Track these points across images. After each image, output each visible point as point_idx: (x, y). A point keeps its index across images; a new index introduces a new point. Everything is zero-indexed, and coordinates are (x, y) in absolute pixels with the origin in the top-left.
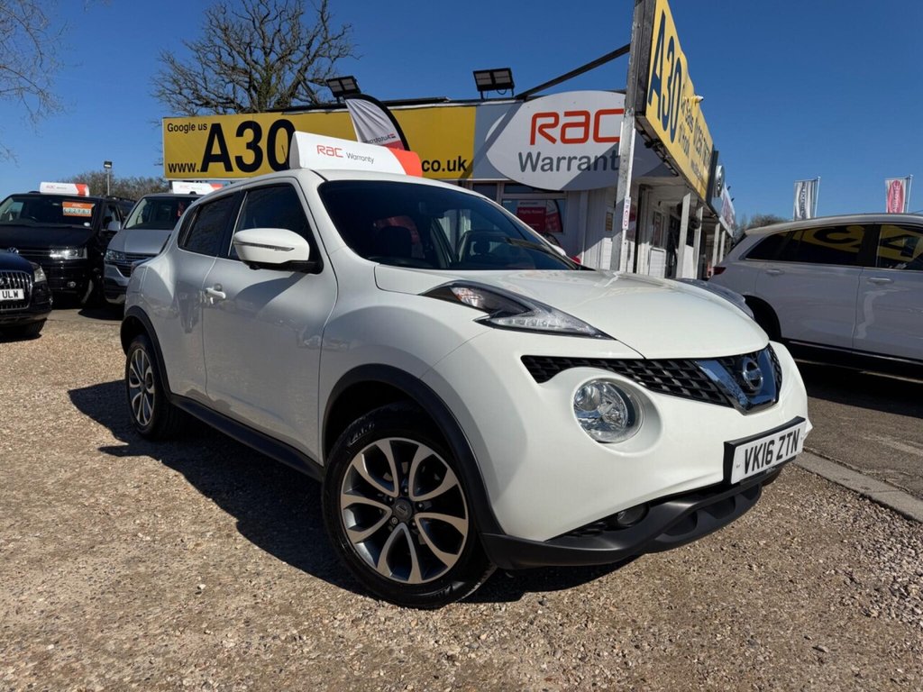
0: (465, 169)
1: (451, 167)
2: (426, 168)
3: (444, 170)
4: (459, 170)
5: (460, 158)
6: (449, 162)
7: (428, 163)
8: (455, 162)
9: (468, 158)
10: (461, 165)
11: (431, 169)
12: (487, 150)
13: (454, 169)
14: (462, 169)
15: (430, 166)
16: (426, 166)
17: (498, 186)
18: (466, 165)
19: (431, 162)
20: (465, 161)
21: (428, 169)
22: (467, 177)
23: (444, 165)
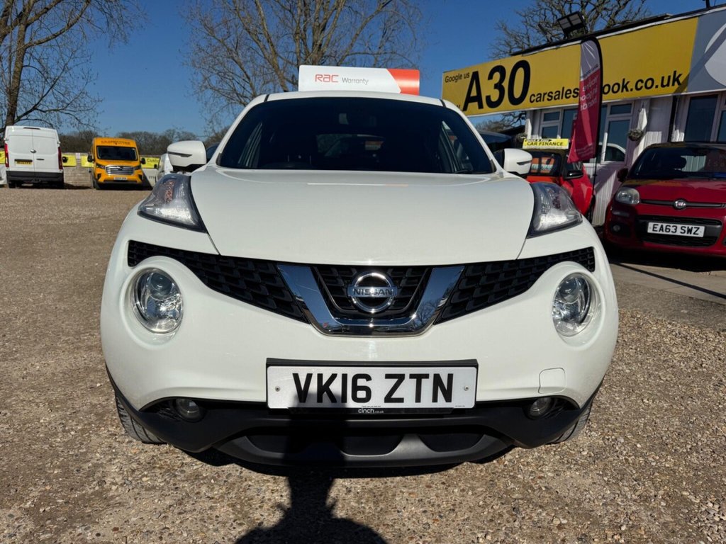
0: (679, 83)
1: (665, 83)
2: (639, 87)
3: (657, 87)
4: (673, 85)
5: (675, 72)
6: (663, 78)
7: (642, 81)
8: (669, 77)
9: (684, 72)
10: (676, 79)
11: (644, 87)
12: (707, 61)
13: (668, 85)
14: (676, 83)
15: (643, 84)
16: (640, 85)
17: (719, 98)
18: (681, 79)
19: (644, 81)
20: (680, 75)
21: (642, 87)
22: (682, 92)
23: (658, 82)
